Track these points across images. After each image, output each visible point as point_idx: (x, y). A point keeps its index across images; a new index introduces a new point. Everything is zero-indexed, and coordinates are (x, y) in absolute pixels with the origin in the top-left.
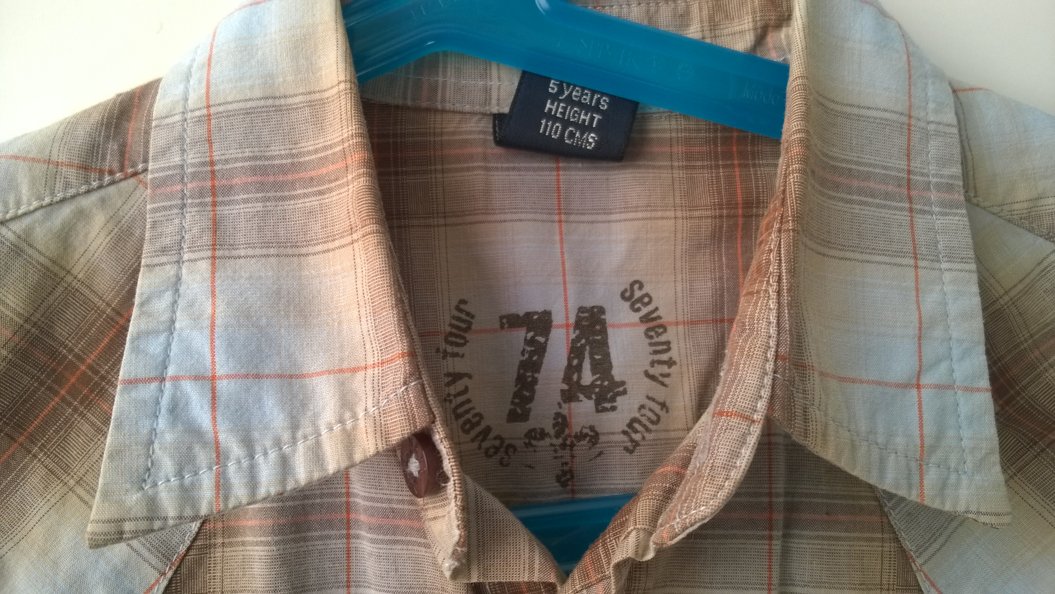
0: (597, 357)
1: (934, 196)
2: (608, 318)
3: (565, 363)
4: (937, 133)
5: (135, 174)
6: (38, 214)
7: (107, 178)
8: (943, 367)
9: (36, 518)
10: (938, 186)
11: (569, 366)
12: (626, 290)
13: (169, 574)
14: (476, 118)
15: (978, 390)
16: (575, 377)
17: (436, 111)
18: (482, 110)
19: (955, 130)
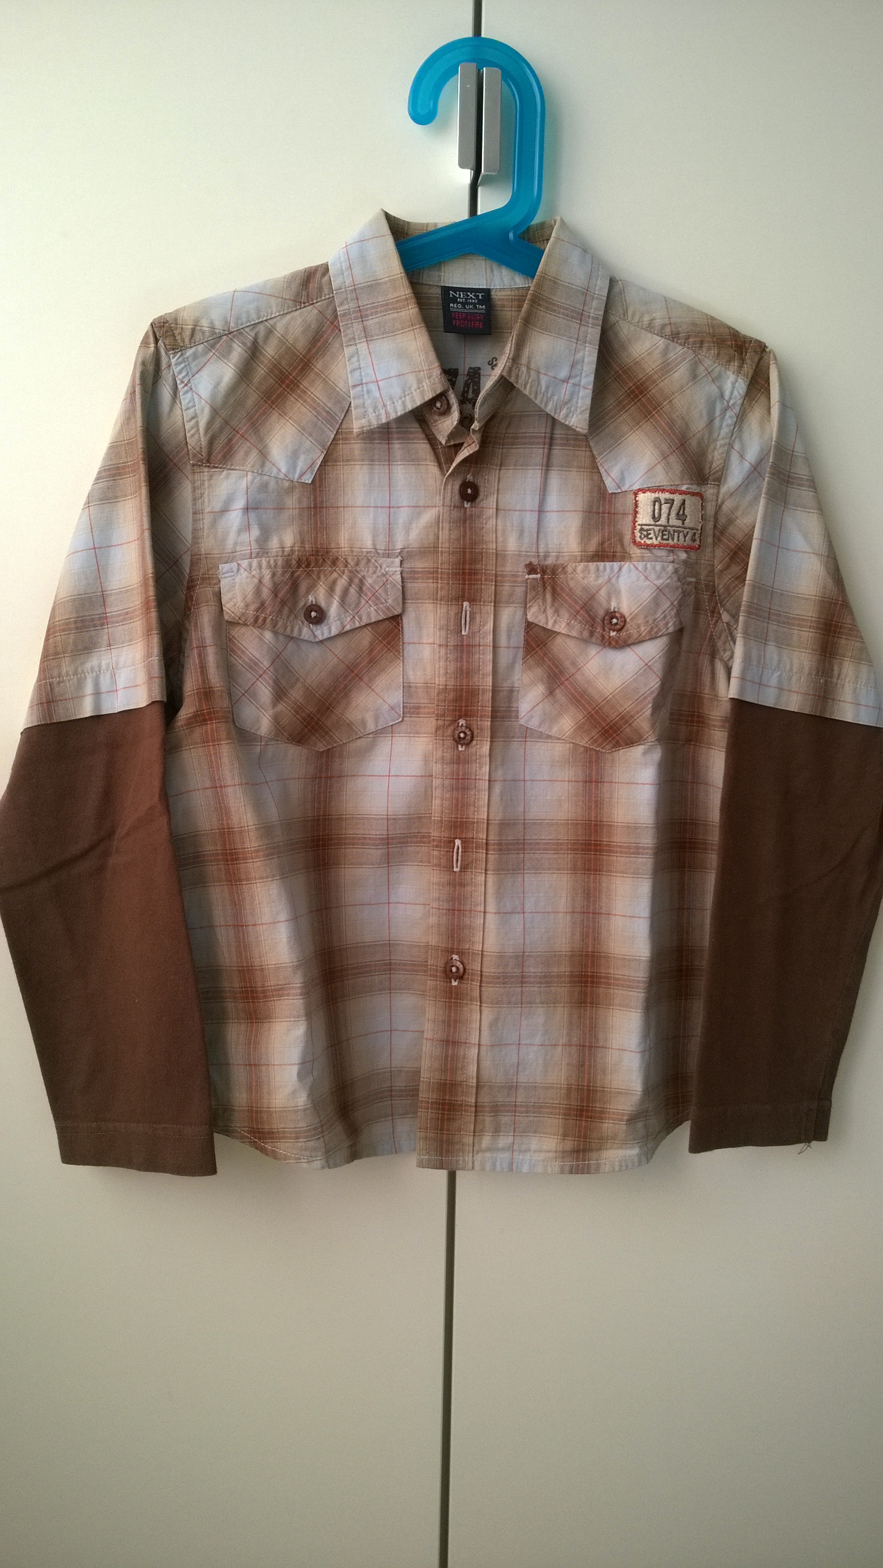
0: (475, 388)
1: (591, 321)
2: (482, 372)
3: (462, 389)
4: (597, 298)
5: (313, 304)
6: (278, 318)
7: (303, 305)
8: (578, 378)
9: (277, 431)
10: (593, 318)
11: (464, 390)
12: (490, 361)
13: (325, 453)
14: (435, 287)
15: (588, 389)
16: (466, 395)
17: (419, 284)
18: (437, 284)
19: (605, 299)
